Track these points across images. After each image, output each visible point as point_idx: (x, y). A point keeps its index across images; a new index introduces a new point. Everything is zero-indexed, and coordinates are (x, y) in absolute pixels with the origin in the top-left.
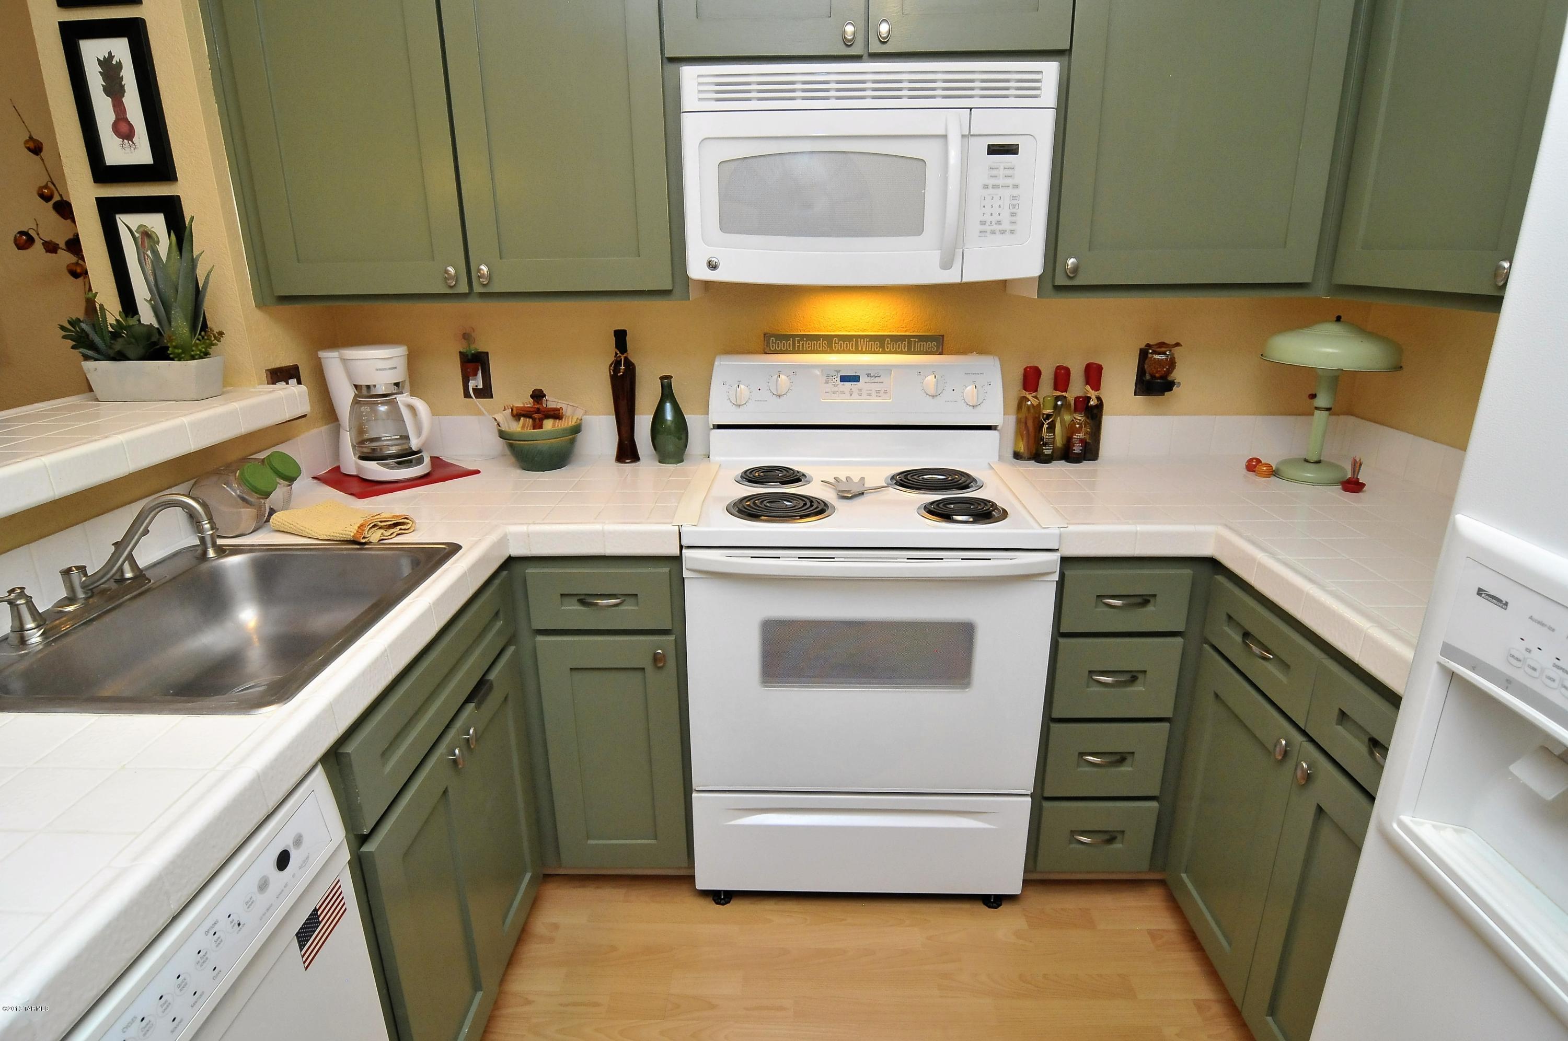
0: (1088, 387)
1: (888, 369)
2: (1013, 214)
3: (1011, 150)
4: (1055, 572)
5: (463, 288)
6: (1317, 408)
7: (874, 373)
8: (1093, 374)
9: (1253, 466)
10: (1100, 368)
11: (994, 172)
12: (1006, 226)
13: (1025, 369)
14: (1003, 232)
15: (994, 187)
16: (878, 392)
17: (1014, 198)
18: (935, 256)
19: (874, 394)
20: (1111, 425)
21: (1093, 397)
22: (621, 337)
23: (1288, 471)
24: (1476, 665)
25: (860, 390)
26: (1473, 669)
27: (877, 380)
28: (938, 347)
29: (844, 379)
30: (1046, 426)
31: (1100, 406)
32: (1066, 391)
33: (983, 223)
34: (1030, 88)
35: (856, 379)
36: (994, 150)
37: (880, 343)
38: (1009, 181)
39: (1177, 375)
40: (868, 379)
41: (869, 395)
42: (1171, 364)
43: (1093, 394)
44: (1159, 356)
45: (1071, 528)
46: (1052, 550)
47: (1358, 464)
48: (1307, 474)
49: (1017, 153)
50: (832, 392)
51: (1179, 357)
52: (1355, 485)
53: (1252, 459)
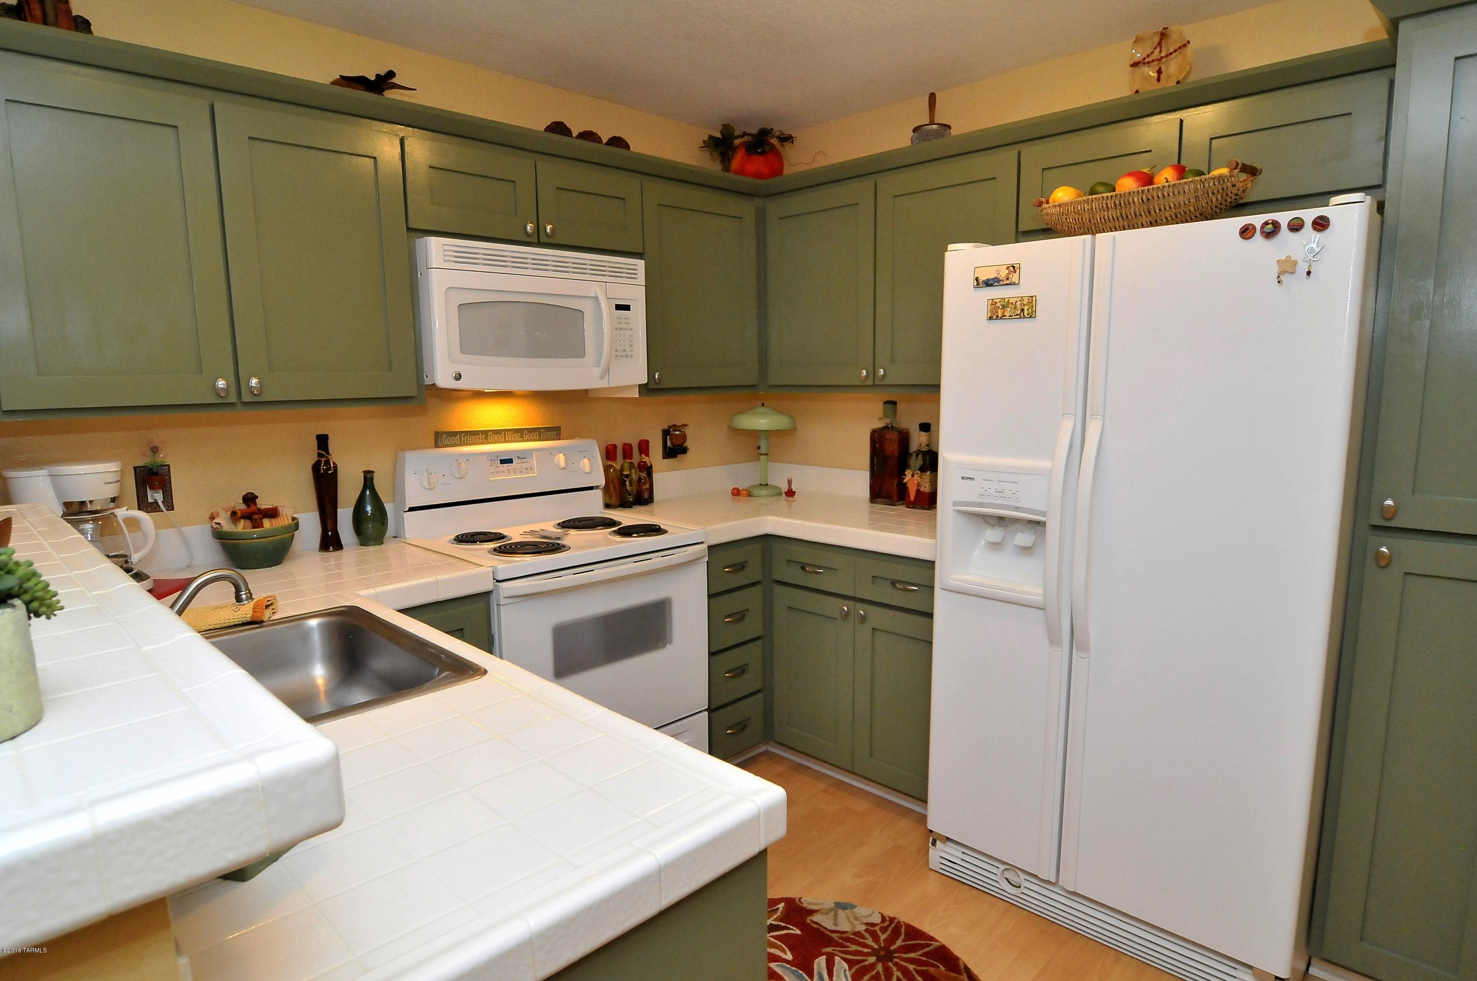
0: (643, 456)
1: (530, 452)
2: (631, 346)
3: (627, 308)
4: (706, 556)
5: (233, 398)
6: (761, 454)
7: (523, 455)
8: (644, 446)
9: (736, 492)
10: (647, 442)
11: (620, 321)
12: (628, 353)
13: (607, 447)
14: (627, 356)
15: (621, 329)
16: (526, 469)
17: (631, 336)
18: (596, 372)
19: (524, 471)
20: (658, 479)
21: (648, 461)
22: (323, 441)
23: (756, 492)
24: (968, 504)
25: (515, 469)
26: (967, 506)
27: (524, 460)
28: (557, 435)
29: (503, 462)
30: (627, 483)
31: (651, 467)
32: (631, 459)
33: (617, 351)
34: (632, 275)
35: (510, 461)
36: (619, 307)
37: (521, 434)
38: (627, 326)
39: (689, 444)
40: (519, 461)
41: (521, 472)
42: (684, 437)
43: (646, 459)
44: (678, 433)
45: (709, 528)
46: (702, 543)
47: (790, 482)
48: (764, 492)
49: (629, 310)
50: (497, 472)
51: (688, 431)
52: (790, 493)
53: (734, 489)
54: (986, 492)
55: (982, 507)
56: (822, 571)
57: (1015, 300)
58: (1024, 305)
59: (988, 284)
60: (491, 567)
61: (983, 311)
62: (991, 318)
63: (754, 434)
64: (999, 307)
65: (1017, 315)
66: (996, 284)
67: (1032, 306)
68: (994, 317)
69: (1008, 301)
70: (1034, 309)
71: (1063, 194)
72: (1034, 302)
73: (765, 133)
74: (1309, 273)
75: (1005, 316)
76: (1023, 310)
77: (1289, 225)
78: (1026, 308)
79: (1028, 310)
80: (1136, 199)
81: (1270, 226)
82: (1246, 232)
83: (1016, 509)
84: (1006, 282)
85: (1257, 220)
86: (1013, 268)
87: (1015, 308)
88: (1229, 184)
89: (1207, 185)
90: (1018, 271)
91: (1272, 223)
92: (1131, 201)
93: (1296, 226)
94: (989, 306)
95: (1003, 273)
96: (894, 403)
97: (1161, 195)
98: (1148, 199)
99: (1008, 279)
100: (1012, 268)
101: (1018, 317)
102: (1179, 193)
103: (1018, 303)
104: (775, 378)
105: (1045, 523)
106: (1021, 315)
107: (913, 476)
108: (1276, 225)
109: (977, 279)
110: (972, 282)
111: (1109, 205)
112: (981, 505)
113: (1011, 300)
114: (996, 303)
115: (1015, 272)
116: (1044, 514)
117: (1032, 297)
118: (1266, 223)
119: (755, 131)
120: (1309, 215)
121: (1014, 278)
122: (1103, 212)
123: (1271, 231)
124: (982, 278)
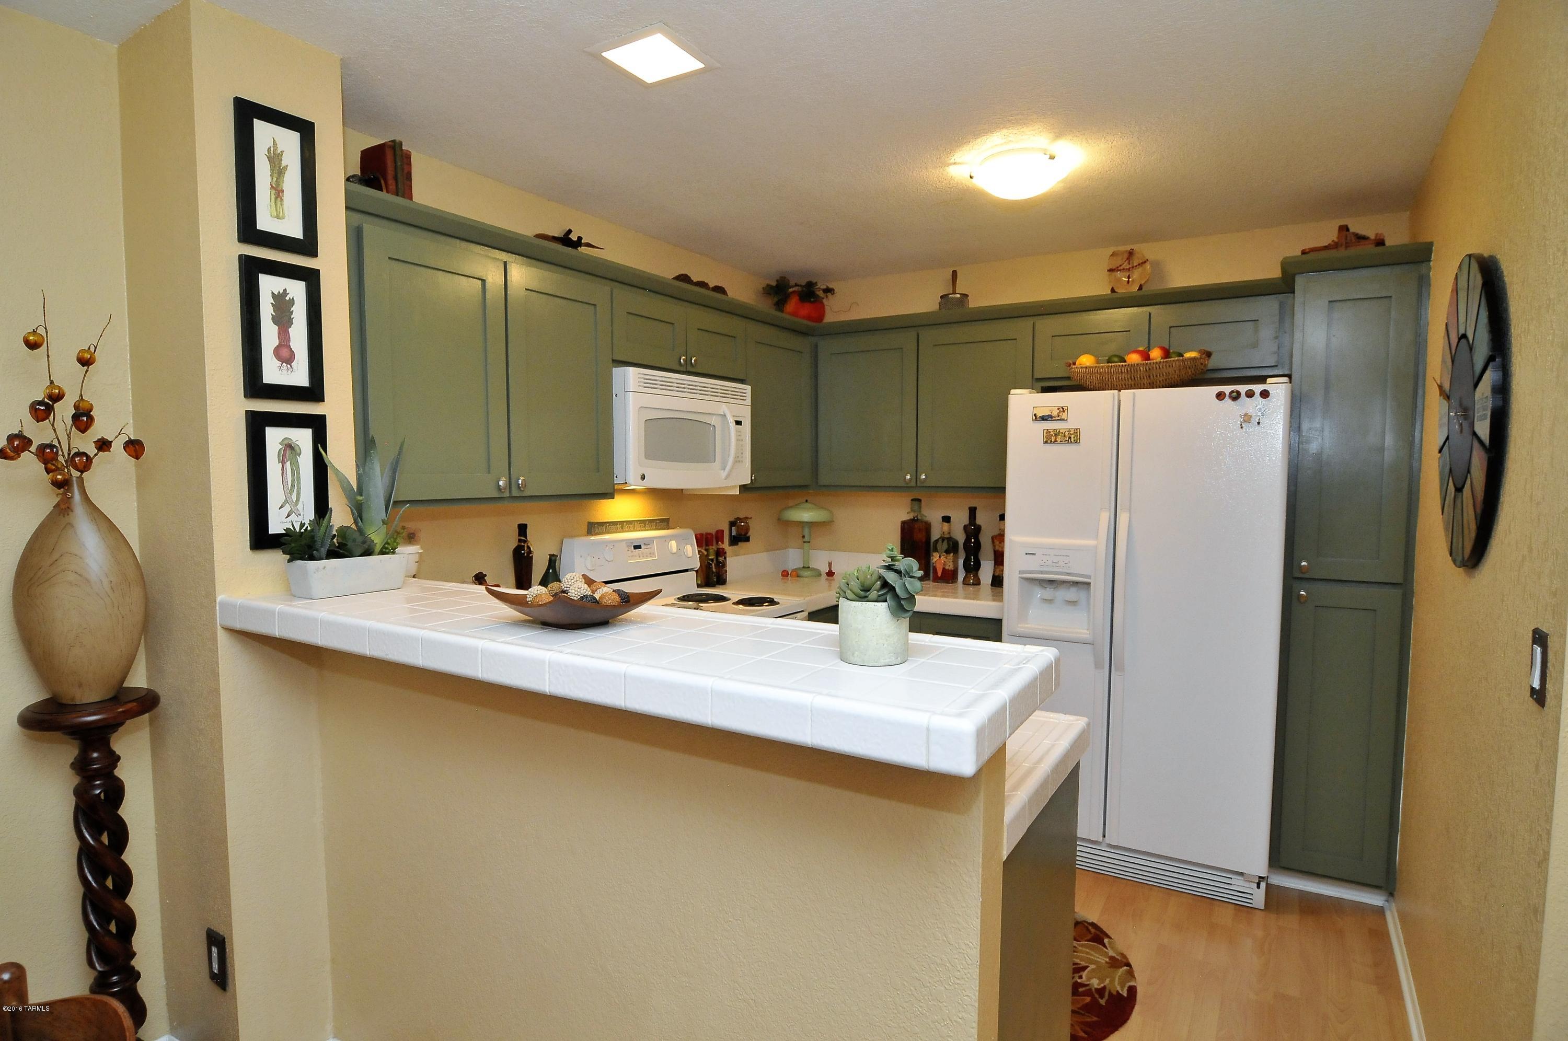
0: (719, 543)
2: (742, 454)
3: (740, 423)
5: (508, 493)
6: (805, 542)
7: (648, 542)
8: (719, 535)
9: (785, 574)
10: (721, 532)
11: (737, 434)
12: (741, 459)
13: (699, 536)
14: (739, 461)
15: (737, 440)
16: (650, 553)
17: (742, 446)
18: (722, 474)
19: (649, 555)
20: (728, 563)
21: (722, 548)
22: (522, 529)
23: (801, 573)
24: (1029, 572)
25: (643, 554)
26: (1031, 574)
27: (649, 546)
28: (667, 525)
29: (636, 547)
30: (713, 565)
31: (724, 552)
32: (712, 546)
33: (735, 457)
34: (743, 397)
35: (639, 547)
36: (736, 423)
37: (645, 524)
38: (740, 438)
39: (751, 533)
40: (645, 547)
41: (647, 556)
42: (747, 529)
43: (720, 546)
44: (742, 524)
45: (807, 599)
46: (803, 611)
47: (830, 564)
48: (806, 573)
49: (742, 425)
50: (632, 556)
51: (751, 523)
52: (830, 574)
53: (783, 571)
54: (1044, 564)
55: (1042, 574)
57: (1065, 430)
58: (1071, 434)
59: (1044, 418)
61: (1041, 438)
62: (1046, 442)
63: (802, 524)
64: (1052, 435)
65: (1066, 441)
66: (1050, 419)
67: (1077, 436)
68: (1049, 441)
69: (1059, 431)
70: (1078, 437)
71: (1086, 360)
72: (1078, 433)
73: (812, 285)
74: (1259, 423)
75: (1057, 441)
76: (1070, 438)
77: (1246, 393)
78: (1072, 436)
79: (1074, 437)
80: (1141, 368)
81: (1235, 394)
82: (1220, 396)
83: (1069, 574)
84: (1057, 418)
85: (1227, 389)
86: (1063, 409)
87: (1065, 436)
88: (1199, 363)
89: (1186, 363)
90: (1066, 411)
91: (1236, 392)
92: (1138, 369)
93: (1250, 394)
94: (1045, 433)
95: (1055, 413)
96: (919, 500)
97: (1158, 367)
98: (1150, 369)
99: (1058, 416)
100: (1061, 409)
101: (1067, 442)
102: (1169, 366)
103: (1067, 433)
104: (824, 479)
105: (1089, 584)
106: (1069, 441)
107: (940, 557)
108: (1239, 393)
109: (1035, 415)
110: (1031, 417)
111: (1123, 371)
112: (1042, 572)
113: (1061, 431)
114: (1050, 432)
115: (1064, 412)
116: (1089, 577)
117: (1077, 429)
118: (1232, 392)
119: (803, 283)
120: (1258, 388)
121: (1064, 416)
122: (1118, 375)
123: (1236, 396)
124: (1039, 415)
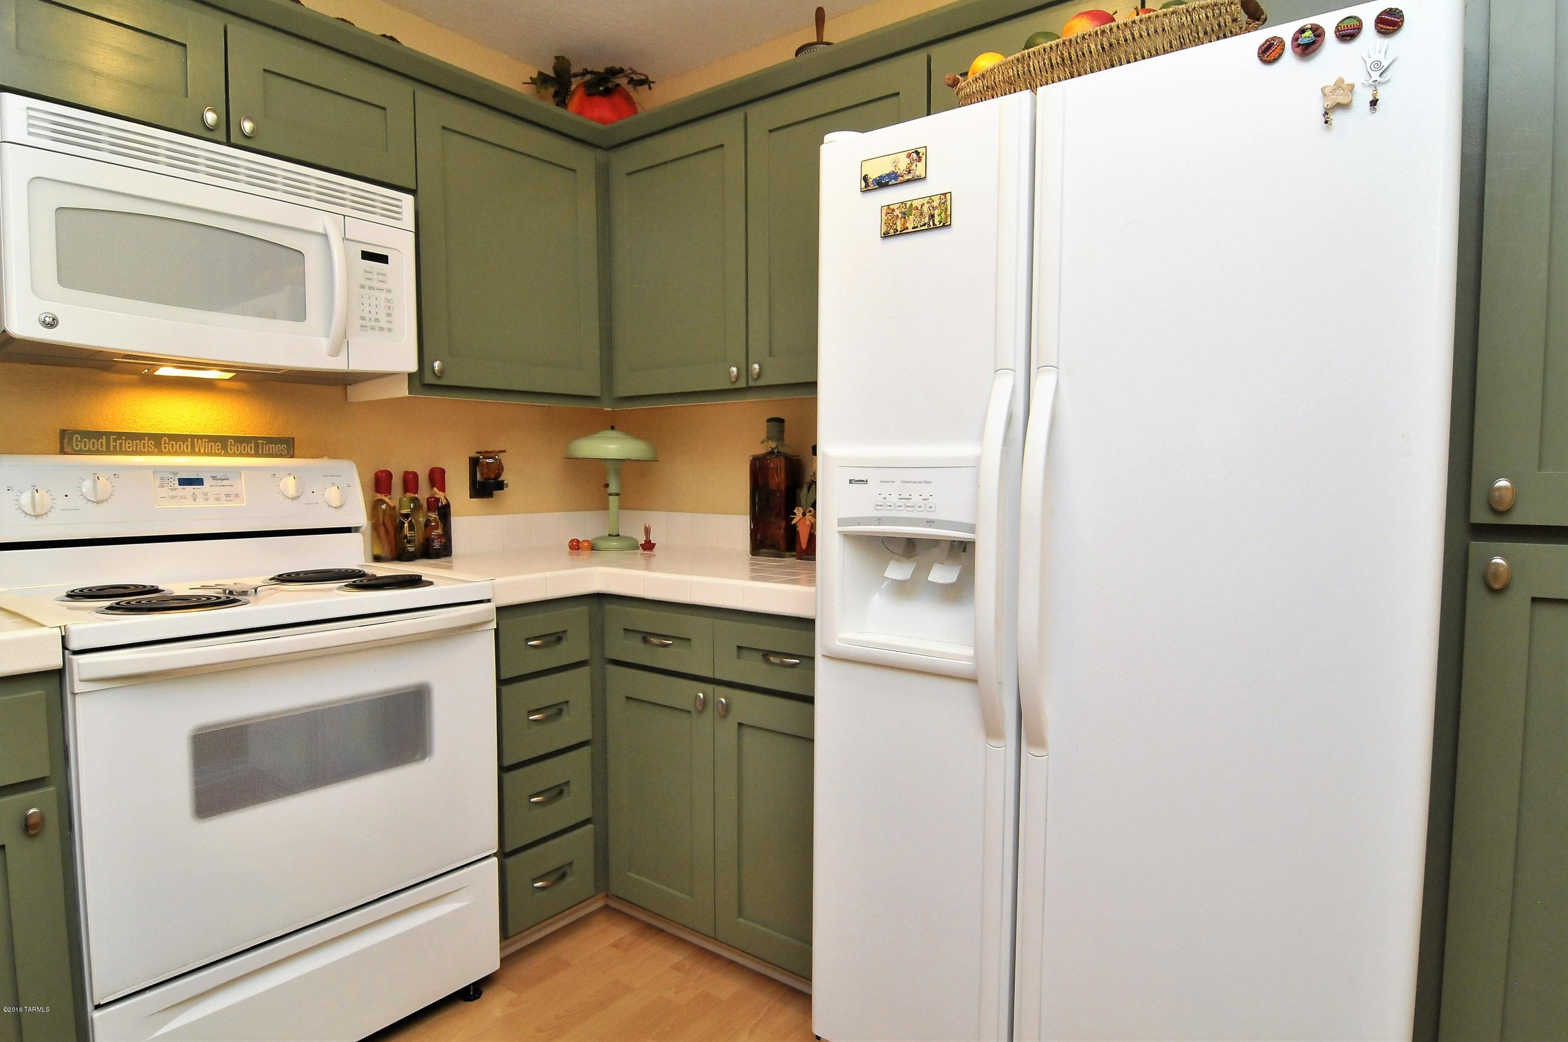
0: (435, 490)
1: (237, 471)
2: (389, 315)
3: (383, 259)
4: (493, 620)
6: (610, 495)
7: (221, 476)
8: (437, 477)
9: (575, 546)
10: (442, 472)
11: (369, 276)
12: (383, 323)
13: (376, 475)
14: (382, 329)
15: (371, 288)
16: (228, 495)
17: (388, 301)
18: (324, 344)
19: (223, 497)
20: (458, 524)
21: (442, 497)
23: (602, 544)
24: (859, 521)
25: (206, 494)
26: (859, 524)
27: (225, 482)
29: (184, 482)
30: (406, 525)
31: (448, 506)
32: (416, 493)
33: (363, 318)
34: (394, 212)
35: (199, 482)
36: (367, 256)
38: (381, 285)
39: (506, 475)
40: (214, 482)
41: (218, 499)
42: (500, 468)
43: (440, 495)
44: (491, 461)
45: (499, 580)
46: (489, 601)
47: (647, 531)
48: (614, 543)
49: (387, 263)
50: (173, 497)
51: (505, 459)
52: (648, 546)
53: (572, 541)
54: (885, 501)
55: (879, 524)
56: (671, 642)
57: (921, 202)
58: (934, 208)
59: (882, 183)
60: (60, 627)
61: (874, 224)
62: (886, 235)
63: (600, 465)
64: (898, 216)
65: (924, 225)
66: (893, 182)
67: (946, 209)
68: (892, 232)
69: (911, 205)
70: (949, 213)
71: (985, 62)
72: (948, 203)
73: (613, 72)
75: (907, 228)
76: (932, 216)
77: (1337, 30)
78: (936, 212)
79: (940, 215)
80: (1093, 46)
81: (1308, 33)
82: (1269, 51)
83: (930, 523)
84: (906, 177)
85: (1288, 28)
86: (917, 155)
87: (921, 214)
88: (1228, 18)
89: (1195, 17)
90: (924, 157)
91: (1311, 29)
92: (1086, 49)
93: (1349, 33)
94: (884, 215)
95: (903, 165)
96: (781, 421)
97: (1129, 37)
98: (1111, 45)
99: (909, 172)
100: (914, 155)
101: (926, 227)
102: (1156, 32)
103: (925, 208)
104: (625, 386)
105: (974, 543)
106: (930, 225)
107: (804, 514)
108: (1318, 32)
109: (865, 178)
110: (858, 184)
111: (1054, 61)
112: (879, 521)
113: (915, 204)
114: (893, 210)
115: (920, 160)
116: (972, 528)
117: (945, 194)
118: (1300, 30)
119: (601, 69)
120: (1370, 10)
121: (919, 170)
122: (1044, 74)
123: (1310, 44)
124: (873, 175)
